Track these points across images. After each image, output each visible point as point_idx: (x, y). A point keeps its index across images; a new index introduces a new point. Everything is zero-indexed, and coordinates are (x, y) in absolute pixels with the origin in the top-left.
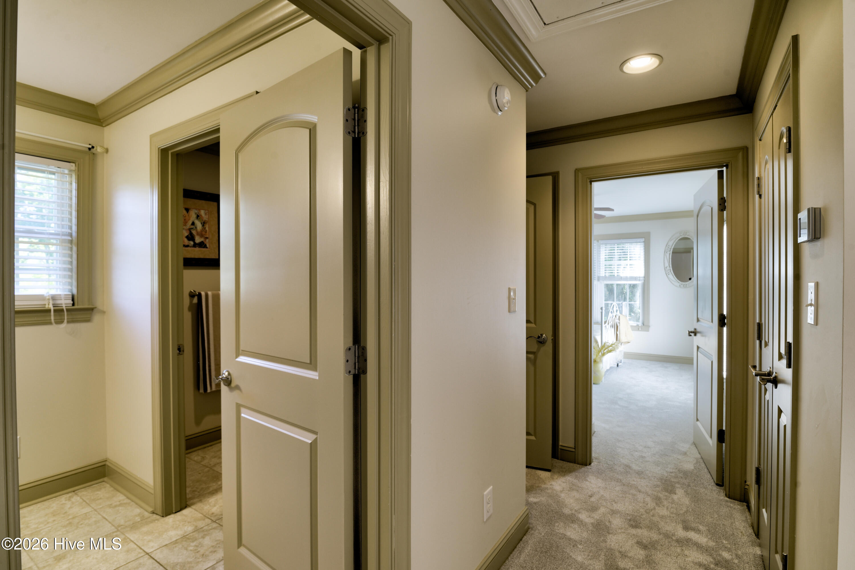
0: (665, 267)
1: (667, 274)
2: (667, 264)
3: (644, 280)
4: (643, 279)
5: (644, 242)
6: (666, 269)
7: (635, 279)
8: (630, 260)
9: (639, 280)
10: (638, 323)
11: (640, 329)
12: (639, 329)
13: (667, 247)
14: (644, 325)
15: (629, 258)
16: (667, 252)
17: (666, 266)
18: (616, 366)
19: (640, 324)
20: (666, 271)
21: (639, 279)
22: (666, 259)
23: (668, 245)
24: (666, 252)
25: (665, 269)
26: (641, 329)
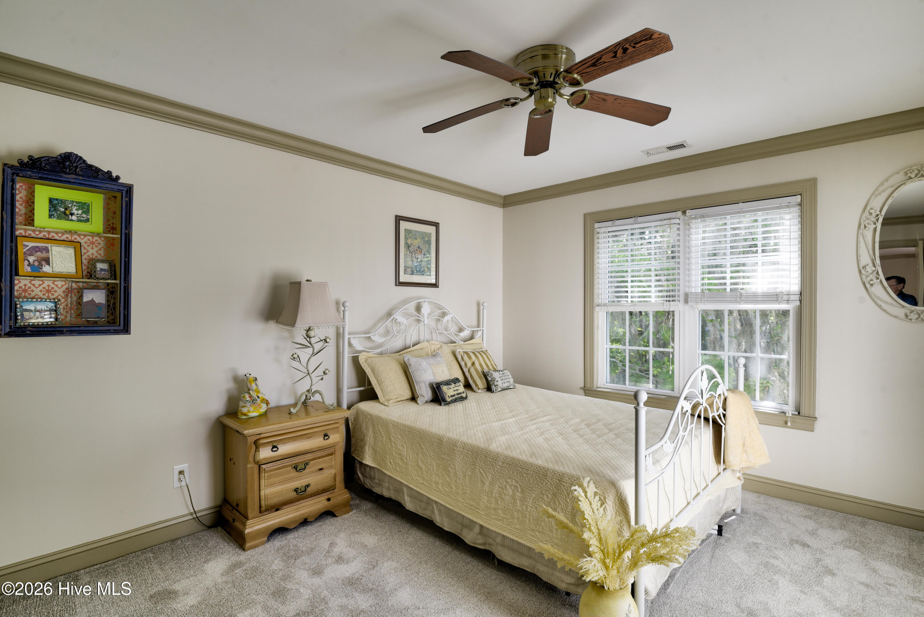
0: (861, 267)
1: (868, 286)
2: (866, 259)
3: (800, 301)
4: (797, 297)
5: (800, 205)
6: (863, 272)
7: (775, 297)
8: (763, 251)
9: (788, 301)
10: (785, 408)
11: (789, 424)
12: (786, 423)
13: (866, 213)
14: (799, 413)
15: (760, 249)
16: (865, 227)
17: (862, 264)
18: (716, 532)
19: (790, 410)
20: (864, 277)
21: (786, 298)
22: (862, 245)
23: (868, 208)
24: (862, 226)
25: (860, 272)
26: (792, 422)
